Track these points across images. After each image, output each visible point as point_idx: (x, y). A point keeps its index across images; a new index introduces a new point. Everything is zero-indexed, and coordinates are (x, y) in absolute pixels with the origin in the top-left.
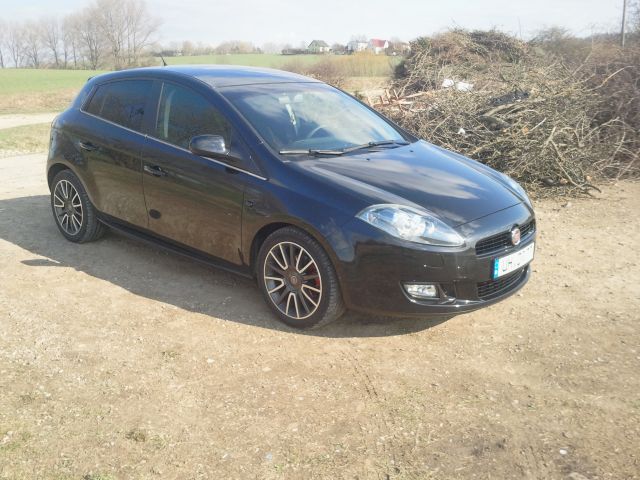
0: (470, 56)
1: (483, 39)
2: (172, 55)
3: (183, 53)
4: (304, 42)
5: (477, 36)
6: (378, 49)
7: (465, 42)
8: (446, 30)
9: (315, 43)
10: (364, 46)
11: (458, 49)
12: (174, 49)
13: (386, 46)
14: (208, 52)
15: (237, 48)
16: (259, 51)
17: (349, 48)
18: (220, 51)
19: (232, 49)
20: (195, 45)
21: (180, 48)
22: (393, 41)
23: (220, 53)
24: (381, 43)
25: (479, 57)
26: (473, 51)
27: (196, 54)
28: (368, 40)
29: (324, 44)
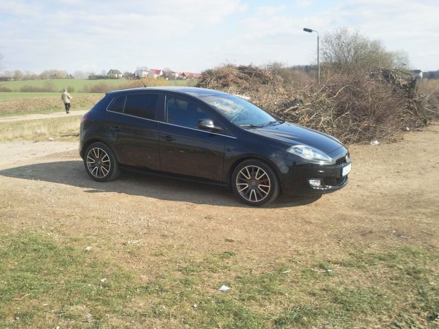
0: (240, 81)
1: (246, 71)
2: (7, 81)
3: (15, 78)
4: (104, 71)
5: (242, 69)
6: (156, 76)
7: (236, 72)
8: (223, 65)
9: (112, 71)
10: (146, 73)
11: (231, 76)
12: (8, 76)
13: (161, 73)
14: (33, 78)
15: (55, 75)
16: (71, 77)
17: (136, 75)
18: (42, 77)
19: (51, 76)
20: (24, 73)
21: (12, 75)
22: (166, 71)
23: (43, 79)
24: (158, 72)
25: (245, 82)
26: (241, 78)
27: (25, 79)
28: (149, 70)
29: (118, 72)
